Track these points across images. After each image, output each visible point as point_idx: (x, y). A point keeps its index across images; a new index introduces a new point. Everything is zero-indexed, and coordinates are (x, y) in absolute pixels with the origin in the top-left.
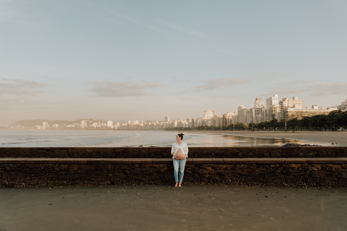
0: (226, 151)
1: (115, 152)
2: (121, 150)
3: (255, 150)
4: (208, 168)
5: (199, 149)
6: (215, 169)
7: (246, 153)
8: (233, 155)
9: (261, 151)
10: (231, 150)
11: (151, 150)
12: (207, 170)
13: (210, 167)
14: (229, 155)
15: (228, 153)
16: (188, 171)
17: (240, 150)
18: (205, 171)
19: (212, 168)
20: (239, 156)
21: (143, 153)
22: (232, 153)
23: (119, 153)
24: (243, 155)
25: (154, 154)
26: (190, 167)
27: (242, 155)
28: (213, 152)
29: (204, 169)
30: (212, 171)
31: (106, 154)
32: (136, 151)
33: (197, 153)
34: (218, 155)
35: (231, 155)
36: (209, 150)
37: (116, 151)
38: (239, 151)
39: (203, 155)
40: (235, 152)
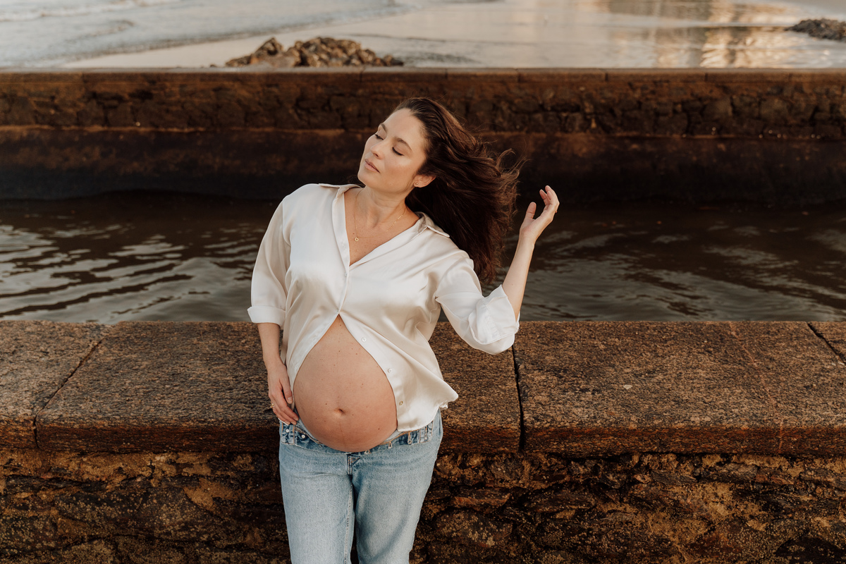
0: (653, 92)
1: (94, 96)
2: (125, 88)
3: (798, 88)
4: (694, 496)
5: (522, 79)
6: (775, 511)
7: (750, 104)
8: (684, 110)
9: (827, 92)
10: (681, 85)
11: (277, 85)
12: (679, 511)
13: (724, 479)
14: (665, 114)
15: (664, 100)
16: (459, 525)
17: (725, 89)
18: (658, 526)
19: (741, 495)
20: (716, 117)
21: (239, 102)
22: (683, 103)
23: (120, 99)
24: (734, 112)
25: (297, 106)
26: (481, 484)
27: (730, 110)
28: (590, 98)
29: (644, 505)
30: (737, 522)
31: (56, 108)
32: (203, 91)
33: (511, 103)
34: (612, 111)
35: (675, 112)
36: (572, 85)
37: (100, 88)
38: (716, 93)
39: (536, 112)
40: (700, 99)
